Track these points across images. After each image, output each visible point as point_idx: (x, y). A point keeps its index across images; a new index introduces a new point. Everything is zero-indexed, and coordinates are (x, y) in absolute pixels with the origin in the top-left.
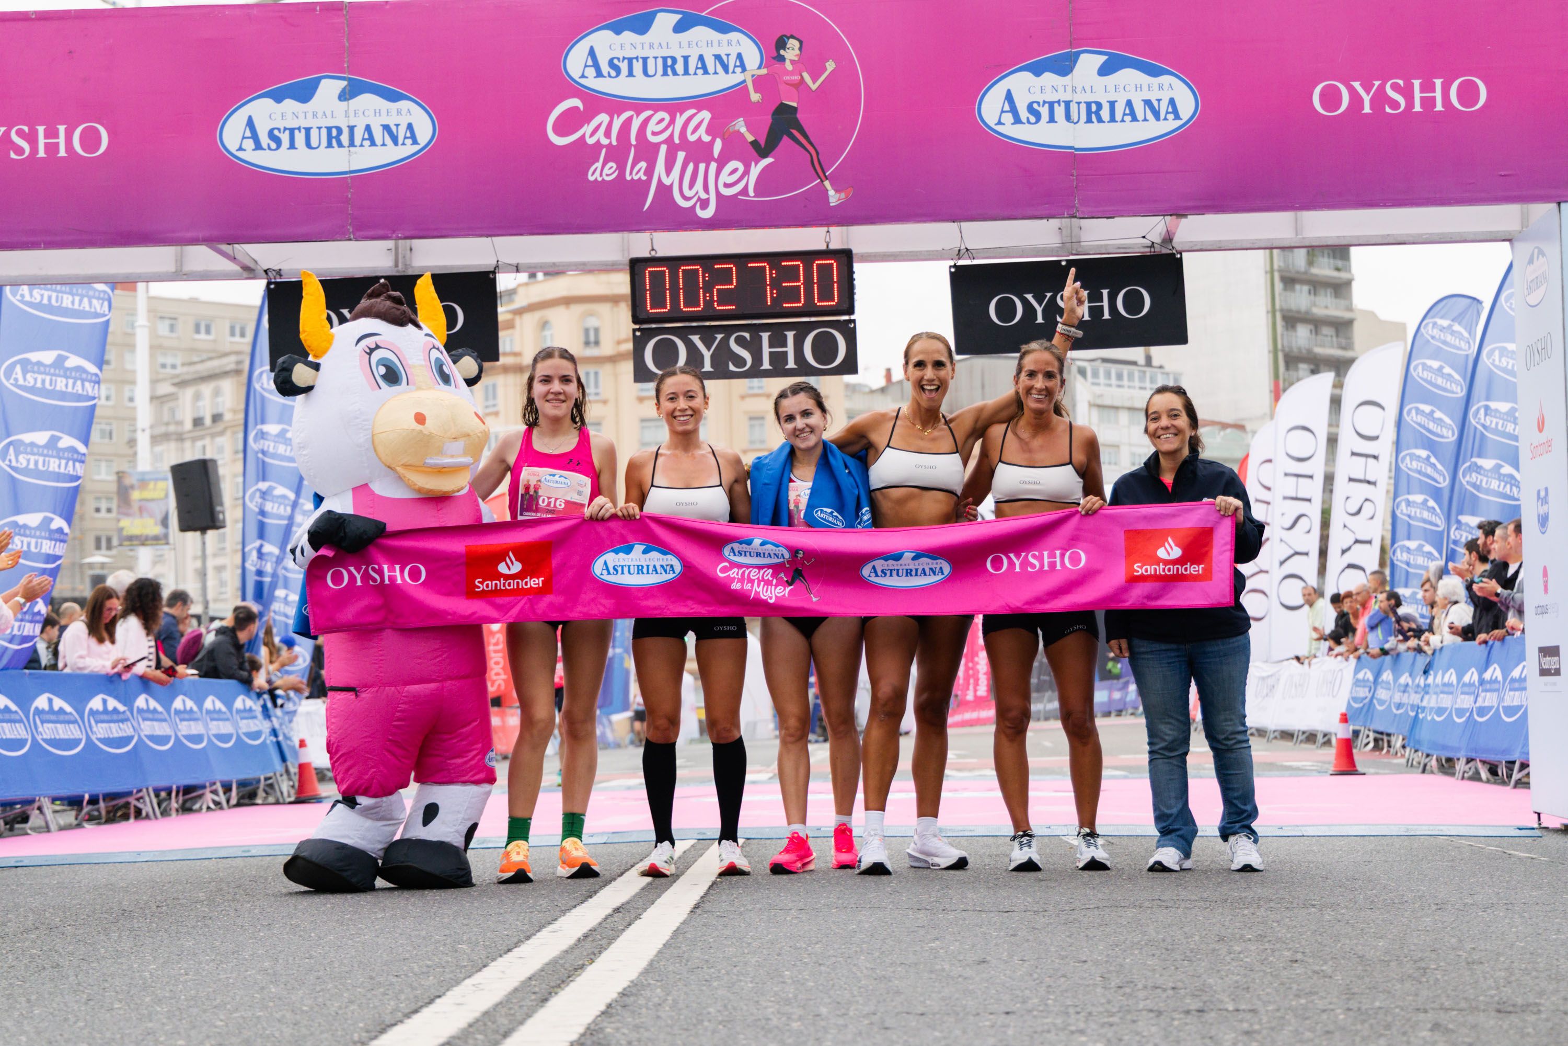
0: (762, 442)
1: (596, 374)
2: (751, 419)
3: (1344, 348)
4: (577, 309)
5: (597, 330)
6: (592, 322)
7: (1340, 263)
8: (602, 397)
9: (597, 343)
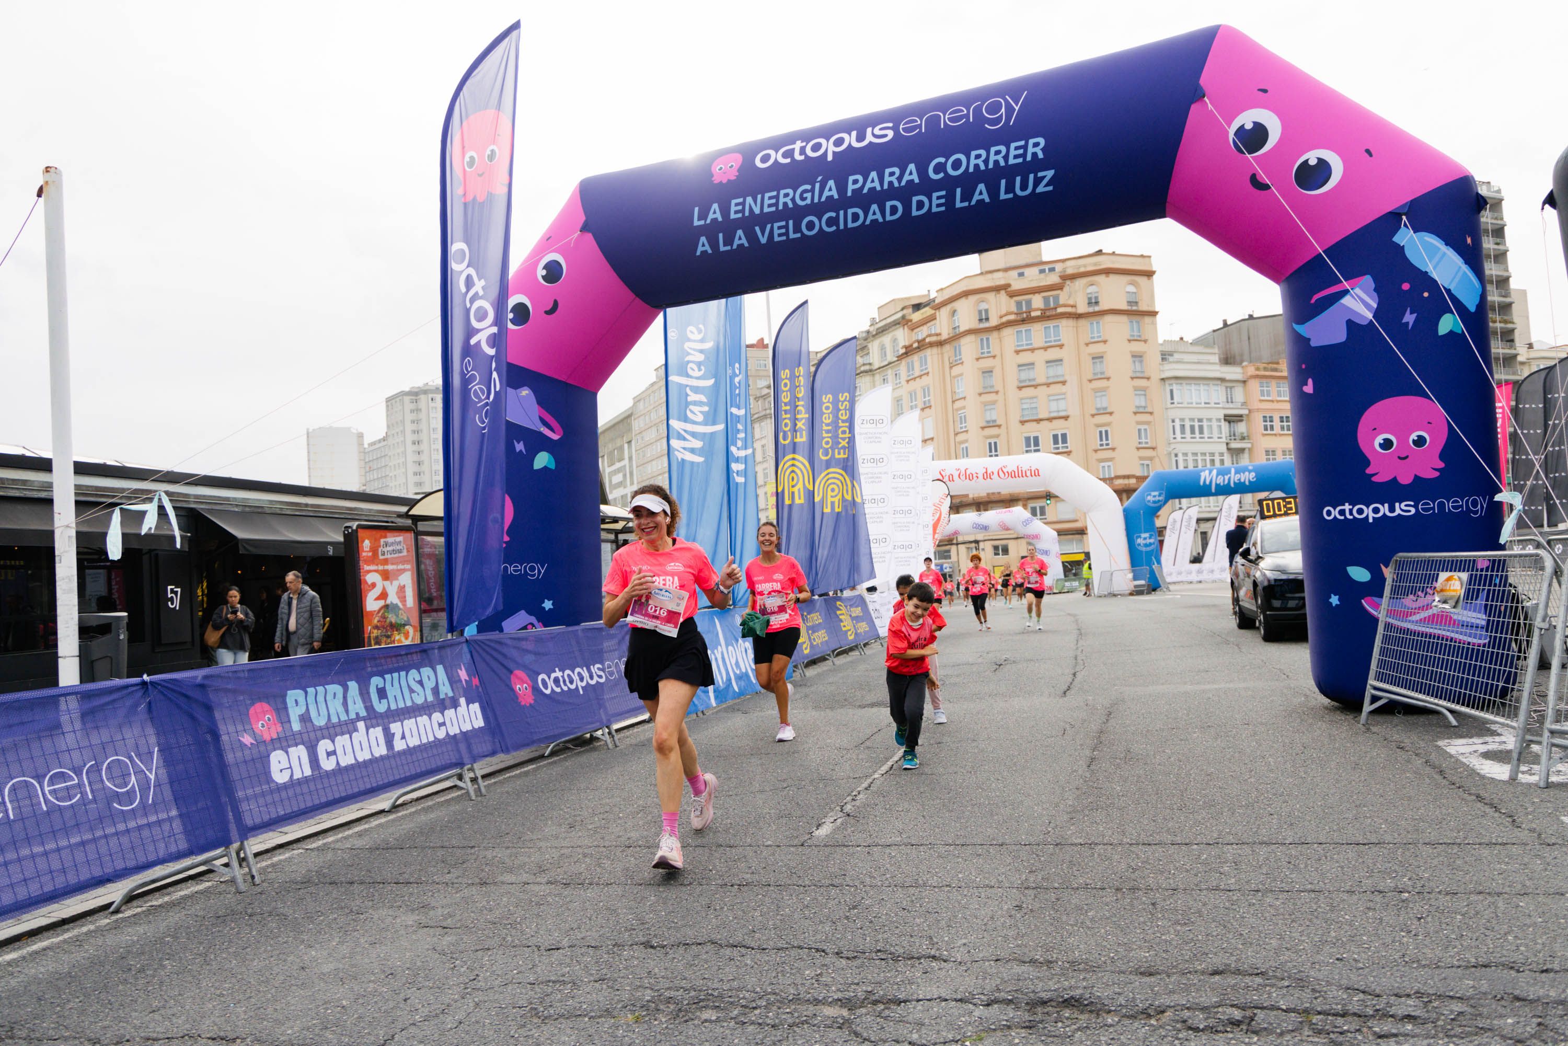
0: (1102, 373)
1: (988, 339)
2: (1093, 358)
3: (1504, 296)
4: (973, 299)
5: (987, 311)
6: (983, 306)
7: (1498, 240)
8: (992, 354)
9: (987, 319)
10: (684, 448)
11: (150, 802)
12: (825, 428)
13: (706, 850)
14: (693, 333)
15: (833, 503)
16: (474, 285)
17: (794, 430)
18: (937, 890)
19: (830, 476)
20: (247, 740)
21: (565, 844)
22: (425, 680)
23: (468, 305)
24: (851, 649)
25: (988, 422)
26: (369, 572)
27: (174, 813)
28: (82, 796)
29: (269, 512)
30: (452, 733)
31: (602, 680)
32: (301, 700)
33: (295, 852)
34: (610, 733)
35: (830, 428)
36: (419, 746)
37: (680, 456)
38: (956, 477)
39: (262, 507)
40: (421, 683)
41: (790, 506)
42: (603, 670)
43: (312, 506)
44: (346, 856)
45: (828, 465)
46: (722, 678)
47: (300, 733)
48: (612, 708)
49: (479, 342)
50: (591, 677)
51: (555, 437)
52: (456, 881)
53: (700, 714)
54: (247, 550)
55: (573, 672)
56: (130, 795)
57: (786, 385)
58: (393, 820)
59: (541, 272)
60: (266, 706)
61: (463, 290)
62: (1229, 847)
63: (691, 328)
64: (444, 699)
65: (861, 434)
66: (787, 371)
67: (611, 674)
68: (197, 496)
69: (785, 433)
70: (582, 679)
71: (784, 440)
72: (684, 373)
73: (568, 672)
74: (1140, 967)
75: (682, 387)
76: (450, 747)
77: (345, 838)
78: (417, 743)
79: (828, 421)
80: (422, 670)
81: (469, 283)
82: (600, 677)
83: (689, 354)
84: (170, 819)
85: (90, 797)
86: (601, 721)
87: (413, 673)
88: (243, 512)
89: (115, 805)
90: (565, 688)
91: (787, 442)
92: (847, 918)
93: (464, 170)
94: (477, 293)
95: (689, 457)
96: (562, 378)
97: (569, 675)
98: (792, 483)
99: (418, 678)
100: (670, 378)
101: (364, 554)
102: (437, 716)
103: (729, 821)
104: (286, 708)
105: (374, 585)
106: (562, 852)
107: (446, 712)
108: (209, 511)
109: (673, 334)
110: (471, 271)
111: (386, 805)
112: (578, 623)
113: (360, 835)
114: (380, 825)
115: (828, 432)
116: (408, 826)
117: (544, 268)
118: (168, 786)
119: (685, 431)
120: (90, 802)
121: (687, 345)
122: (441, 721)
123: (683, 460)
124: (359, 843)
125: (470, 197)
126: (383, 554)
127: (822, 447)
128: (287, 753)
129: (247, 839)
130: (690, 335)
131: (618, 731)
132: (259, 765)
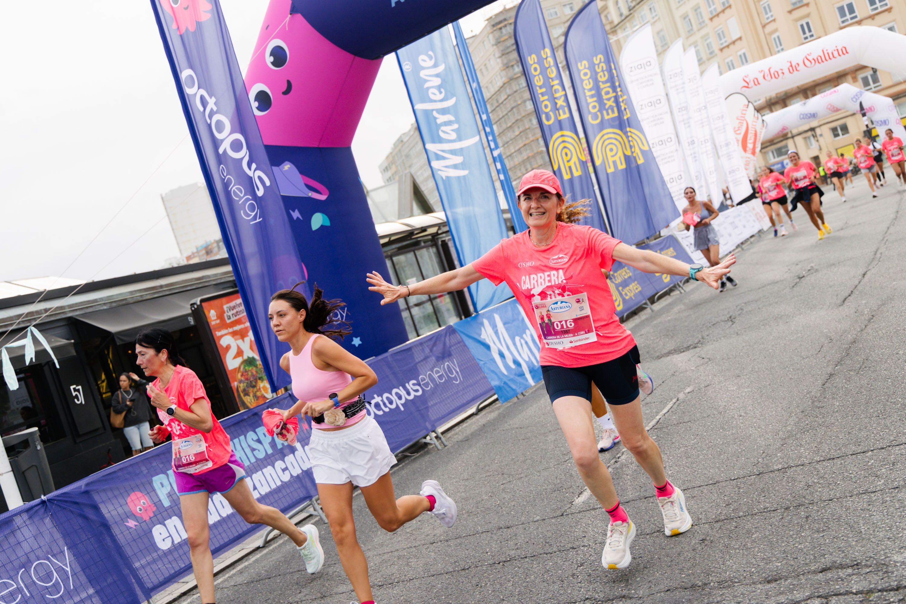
10: (446, 167)
11: (72, 588)
12: (588, 93)
13: (489, 534)
14: (425, 61)
15: (614, 163)
16: (208, 103)
17: (556, 108)
18: (648, 537)
19: (606, 137)
20: (131, 523)
21: (387, 550)
22: (262, 438)
23: (209, 121)
24: (671, 290)
25: (794, 4)
26: (222, 336)
27: (91, 591)
28: (22, 595)
29: (132, 301)
30: (295, 474)
31: (420, 393)
32: (166, 482)
33: (195, 596)
34: (437, 437)
35: (593, 92)
36: (270, 492)
37: (443, 175)
38: (761, 80)
39: (126, 299)
40: (259, 441)
41: (571, 180)
42: (419, 385)
43: (167, 285)
44: (230, 593)
45: (602, 126)
46: (536, 358)
47: (171, 507)
48: (433, 414)
49: (225, 151)
50: (409, 394)
51: (323, 197)
52: (304, 599)
53: (521, 397)
54: (122, 340)
55: (391, 394)
56: (56, 586)
57: (535, 69)
58: (266, 554)
59: (269, 59)
60: (139, 494)
61: (201, 109)
62: (897, 448)
63: (422, 57)
64: (282, 449)
65: (632, 82)
66: (534, 56)
67: (427, 385)
68: (70, 306)
69: (547, 115)
70: (400, 398)
71: (548, 119)
72: (426, 99)
73: (386, 395)
74: (769, 576)
75: (428, 113)
76: (296, 486)
77: (230, 577)
78: (268, 490)
79: (589, 87)
80: (257, 430)
81: (204, 103)
82: (417, 391)
83: (426, 81)
84: (90, 597)
85: (28, 595)
86: (426, 428)
87: (251, 435)
88: (111, 308)
89: (47, 596)
90: (387, 410)
91: (551, 122)
92: (573, 575)
93: (172, 7)
94: (212, 110)
95: (453, 173)
96: (314, 144)
97: (388, 398)
98: (566, 159)
99: (255, 438)
100: (417, 107)
101: (213, 323)
102: (279, 464)
103: (513, 503)
104: (154, 490)
105: (228, 347)
106: (383, 558)
107: (286, 459)
108: (83, 315)
109: (408, 67)
110: (202, 92)
111: (260, 542)
112: (386, 351)
113: (241, 572)
114: (257, 561)
115: (592, 96)
116: (277, 556)
117: (271, 54)
118: (82, 573)
119: (443, 151)
120: (29, 598)
121: (423, 74)
122: (284, 466)
123: (447, 177)
124: (240, 579)
125: (183, 30)
126: (229, 318)
127: (590, 112)
128: (165, 525)
129: (151, 597)
130: (423, 64)
131: (443, 433)
132: (145, 540)
